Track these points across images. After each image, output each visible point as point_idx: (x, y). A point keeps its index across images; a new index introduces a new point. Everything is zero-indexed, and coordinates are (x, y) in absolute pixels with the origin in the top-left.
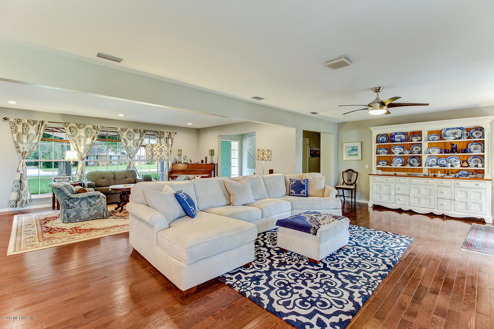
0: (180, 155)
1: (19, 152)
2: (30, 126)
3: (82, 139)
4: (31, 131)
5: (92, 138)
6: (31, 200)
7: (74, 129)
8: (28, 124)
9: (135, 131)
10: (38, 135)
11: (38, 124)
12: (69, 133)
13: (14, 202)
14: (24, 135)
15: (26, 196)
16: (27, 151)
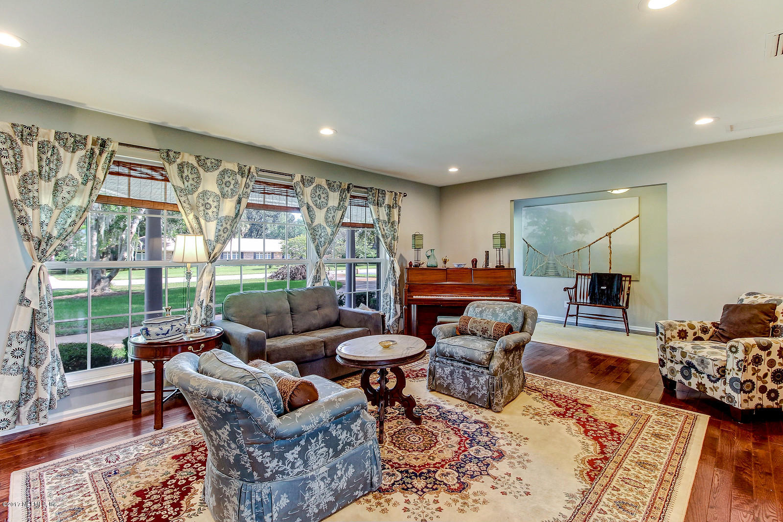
0: (417, 247)
1: (28, 237)
2: (62, 151)
3: (210, 201)
4: (66, 169)
5: (236, 198)
6: (64, 394)
7: (189, 171)
8: (57, 144)
9: (329, 185)
10: (90, 184)
11: (89, 146)
12: (178, 182)
13: (7, 409)
14: (43, 182)
15: (49, 385)
16: (55, 233)
